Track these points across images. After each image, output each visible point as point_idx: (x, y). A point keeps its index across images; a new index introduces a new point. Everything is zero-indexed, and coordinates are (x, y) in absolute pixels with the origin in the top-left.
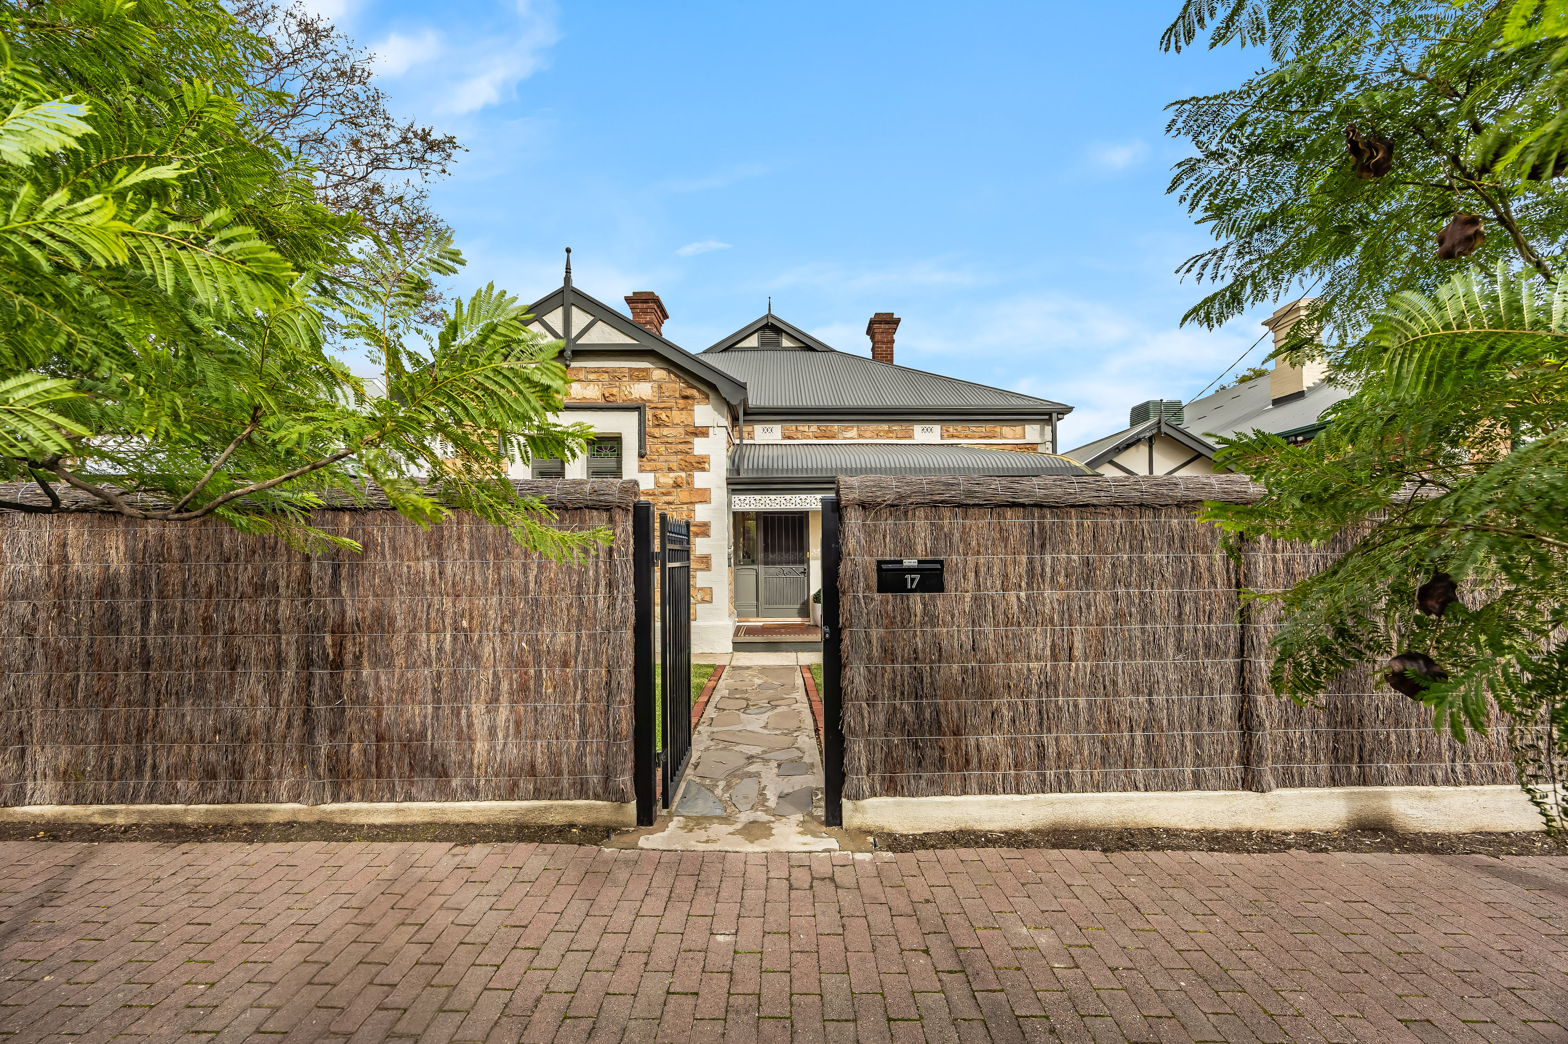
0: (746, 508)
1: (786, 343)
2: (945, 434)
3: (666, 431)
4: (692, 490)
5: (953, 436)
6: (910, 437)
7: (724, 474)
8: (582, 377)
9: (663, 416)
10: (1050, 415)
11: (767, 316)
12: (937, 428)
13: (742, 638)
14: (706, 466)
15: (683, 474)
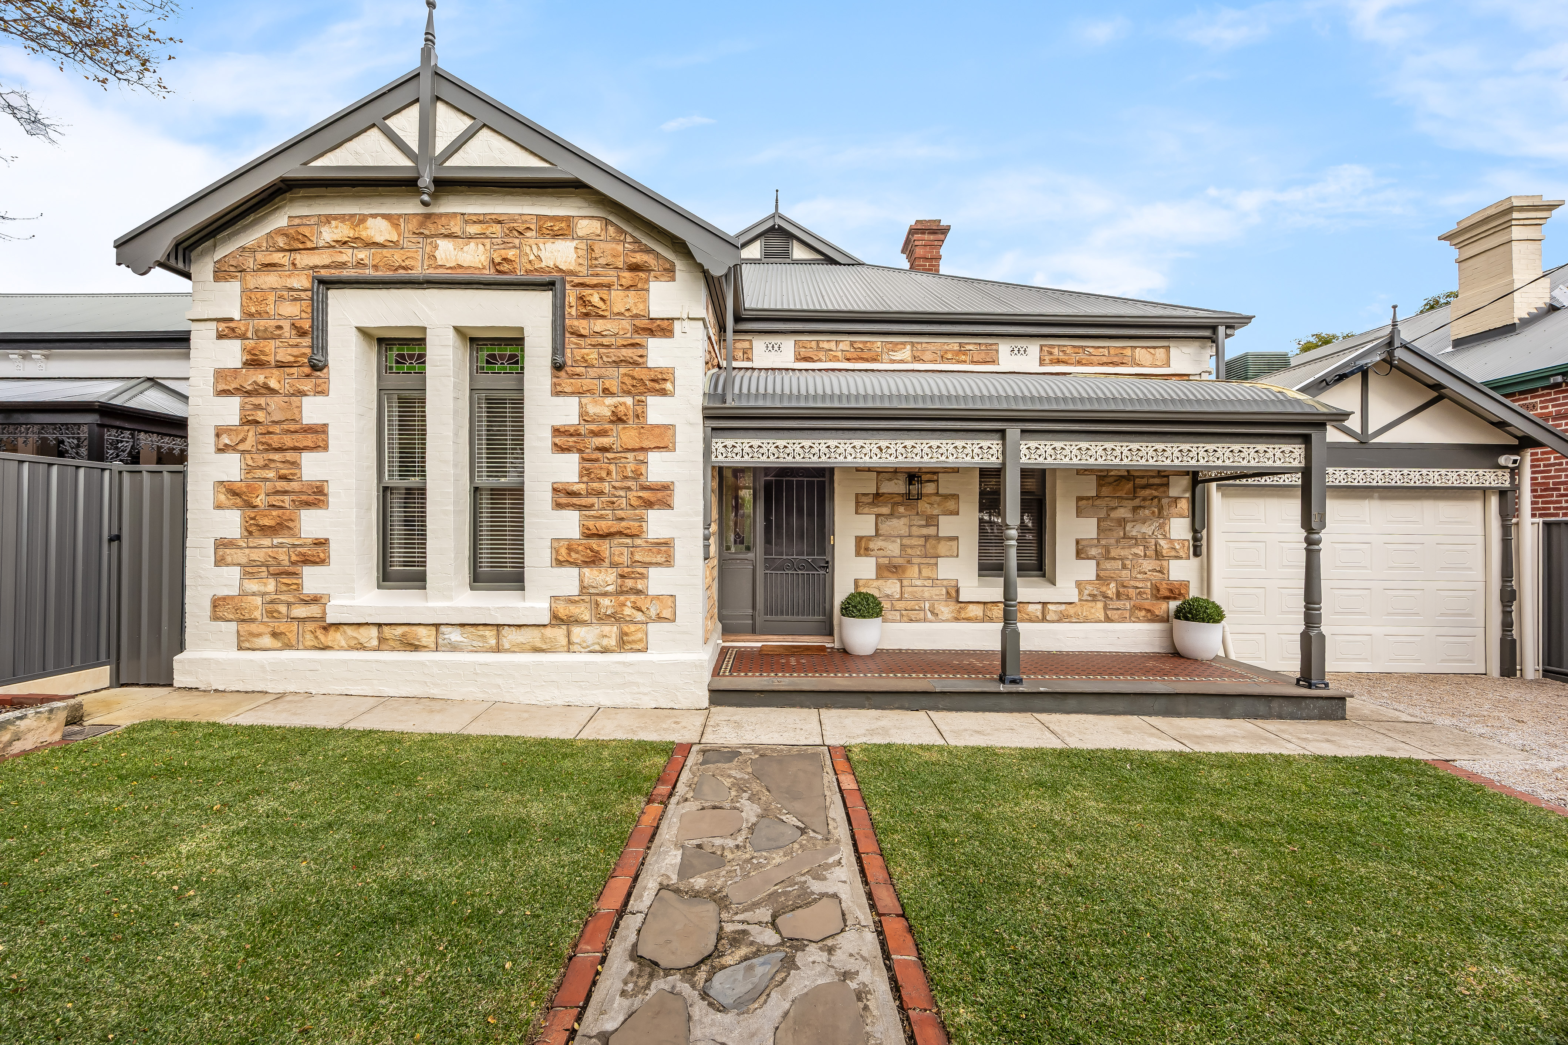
0: (736, 460)
1: (799, 252)
2: (1047, 358)
3: (599, 325)
4: (643, 428)
5: (1059, 362)
6: (993, 362)
7: (698, 401)
8: (456, 229)
9: (595, 299)
10: (1214, 328)
11: (773, 217)
12: (1034, 348)
13: (728, 682)
14: (668, 386)
15: (629, 401)
